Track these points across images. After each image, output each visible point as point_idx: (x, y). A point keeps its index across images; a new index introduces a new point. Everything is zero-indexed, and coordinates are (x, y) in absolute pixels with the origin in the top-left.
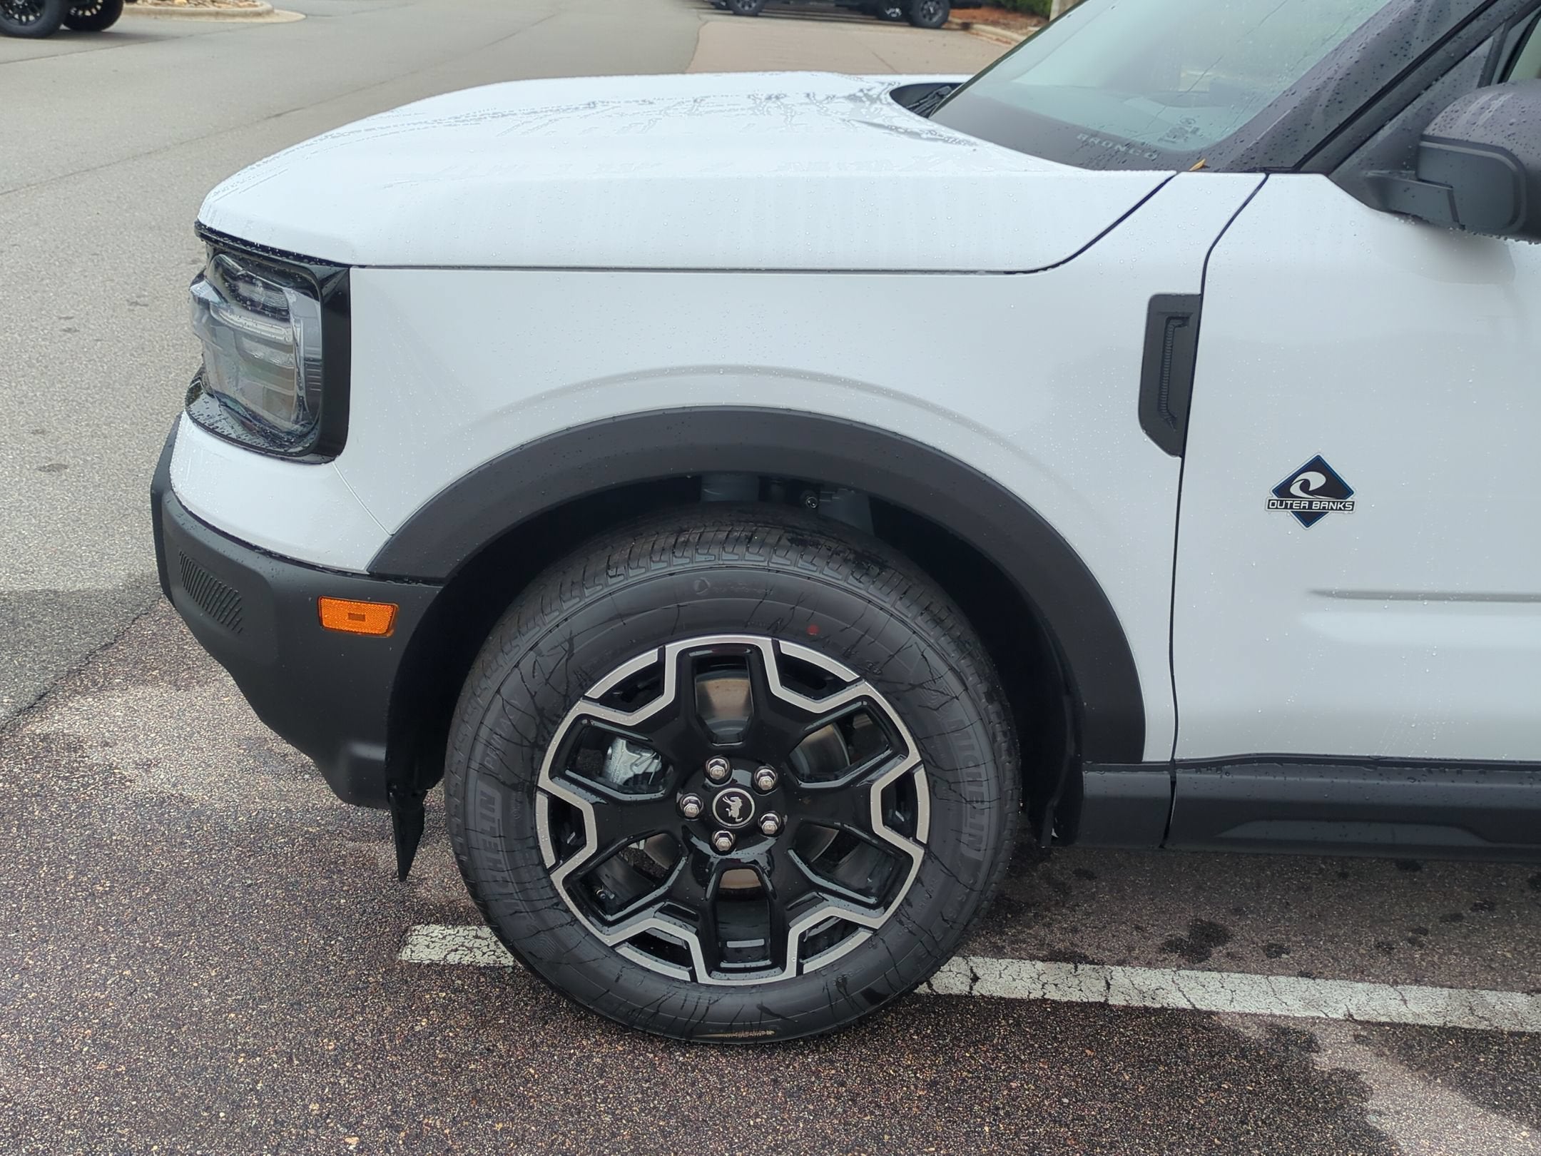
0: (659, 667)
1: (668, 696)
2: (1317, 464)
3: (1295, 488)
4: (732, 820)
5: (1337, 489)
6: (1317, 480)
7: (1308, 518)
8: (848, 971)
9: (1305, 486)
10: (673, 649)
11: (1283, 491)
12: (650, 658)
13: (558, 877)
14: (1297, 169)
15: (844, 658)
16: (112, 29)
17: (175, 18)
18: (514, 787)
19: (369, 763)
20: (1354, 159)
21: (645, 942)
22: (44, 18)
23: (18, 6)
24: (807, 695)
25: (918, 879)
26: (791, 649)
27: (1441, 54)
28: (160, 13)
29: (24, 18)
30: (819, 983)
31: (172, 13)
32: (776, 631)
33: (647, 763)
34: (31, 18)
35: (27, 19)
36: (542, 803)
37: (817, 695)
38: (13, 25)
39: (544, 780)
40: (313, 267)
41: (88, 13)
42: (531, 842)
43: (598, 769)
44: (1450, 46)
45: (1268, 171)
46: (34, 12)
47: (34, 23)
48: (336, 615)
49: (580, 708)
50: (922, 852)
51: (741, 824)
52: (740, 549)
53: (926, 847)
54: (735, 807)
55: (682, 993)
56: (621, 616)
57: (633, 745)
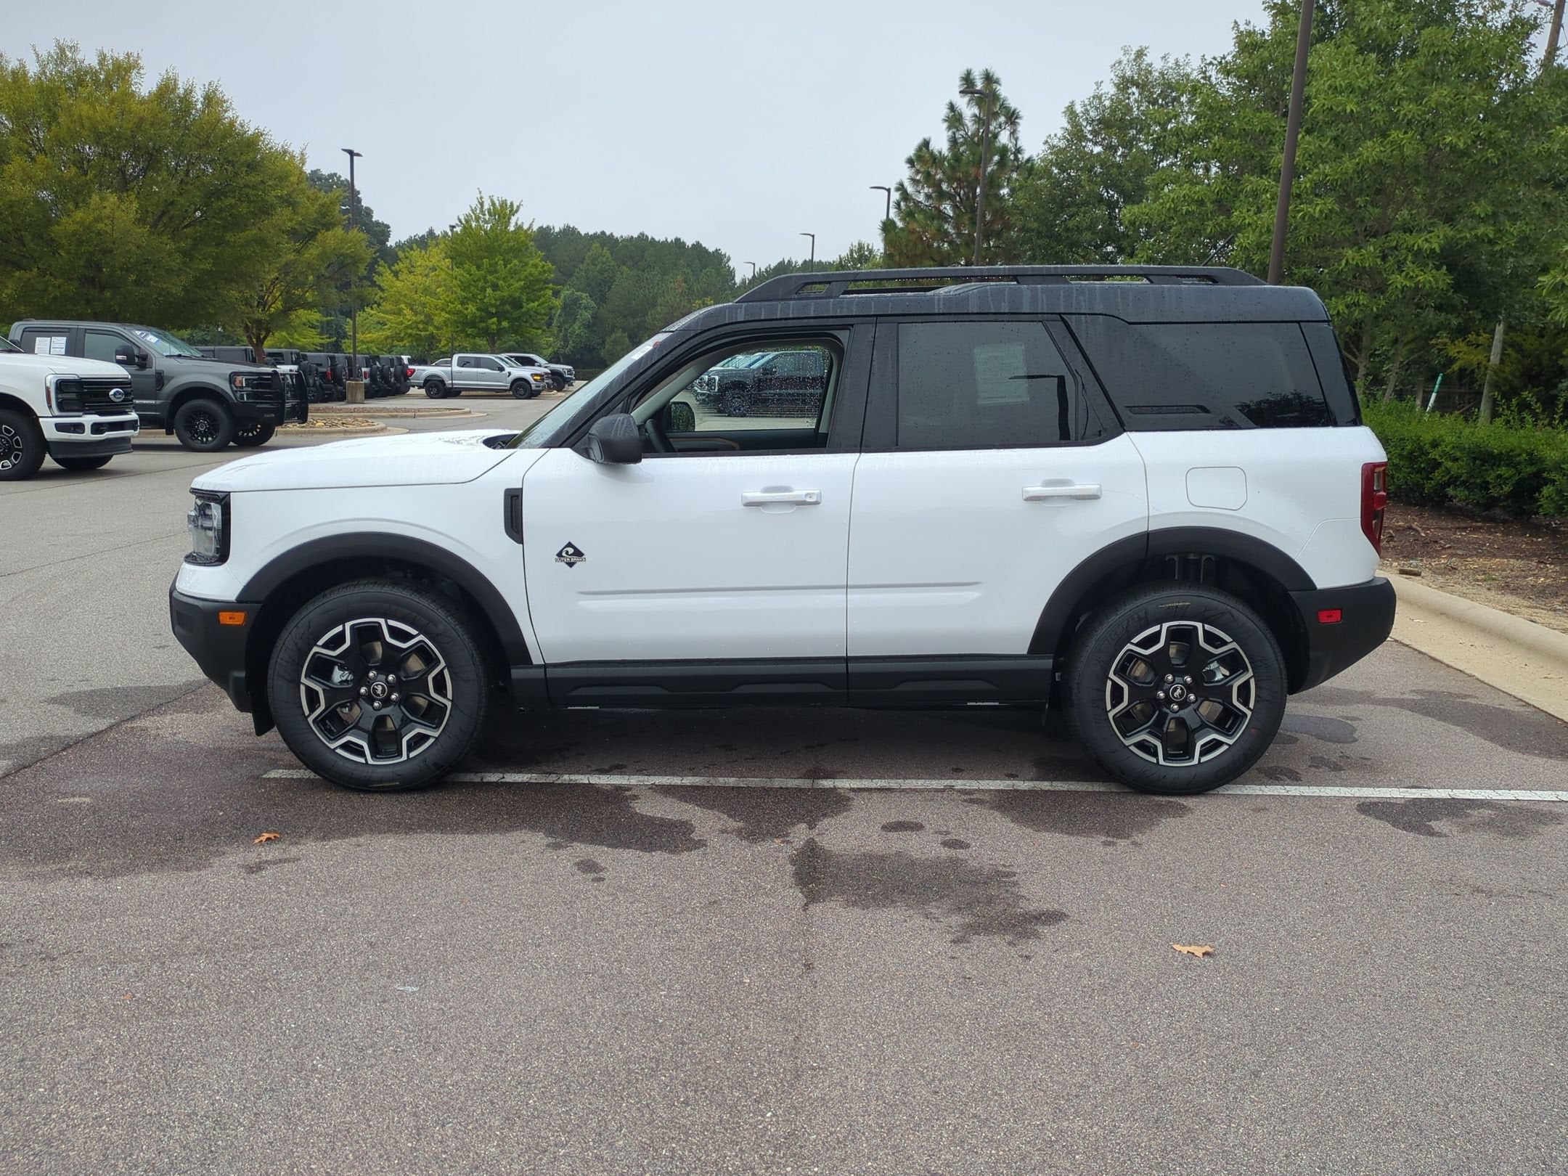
0: (343, 632)
1: (348, 643)
2: (570, 545)
3: (564, 554)
4: (378, 695)
5: (578, 553)
6: (571, 551)
7: (571, 564)
8: (426, 755)
9: (567, 553)
10: (348, 625)
11: (560, 555)
12: (339, 628)
13: (310, 720)
14: (560, 446)
15: (411, 625)
16: (266, 444)
17: (315, 436)
18: (291, 682)
19: (240, 678)
20: (579, 443)
21: (346, 747)
22: (218, 438)
23: (201, 431)
24: (400, 641)
25: (450, 715)
26: (392, 623)
27: (606, 408)
28: (305, 433)
29: (205, 439)
30: (415, 762)
31: (313, 433)
32: (386, 616)
33: (347, 675)
34: (210, 439)
35: (207, 440)
36: (303, 688)
37: (405, 641)
38: (197, 444)
39: (303, 680)
40: (219, 494)
41: (250, 435)
42: (299, 705)
43: (328, 676)
44: (610, 405)
45: (550, 447)
46: (212, 435)
47: (211, 442)
48: (225, 618)
49: (315, 649)
50: (450, 703)
51: (382, 696)
52: (371, 586)
53: (452, 701)
54: (379, 689)
55: (361, 768)
56: (328, 611)
57: (341, 668)
